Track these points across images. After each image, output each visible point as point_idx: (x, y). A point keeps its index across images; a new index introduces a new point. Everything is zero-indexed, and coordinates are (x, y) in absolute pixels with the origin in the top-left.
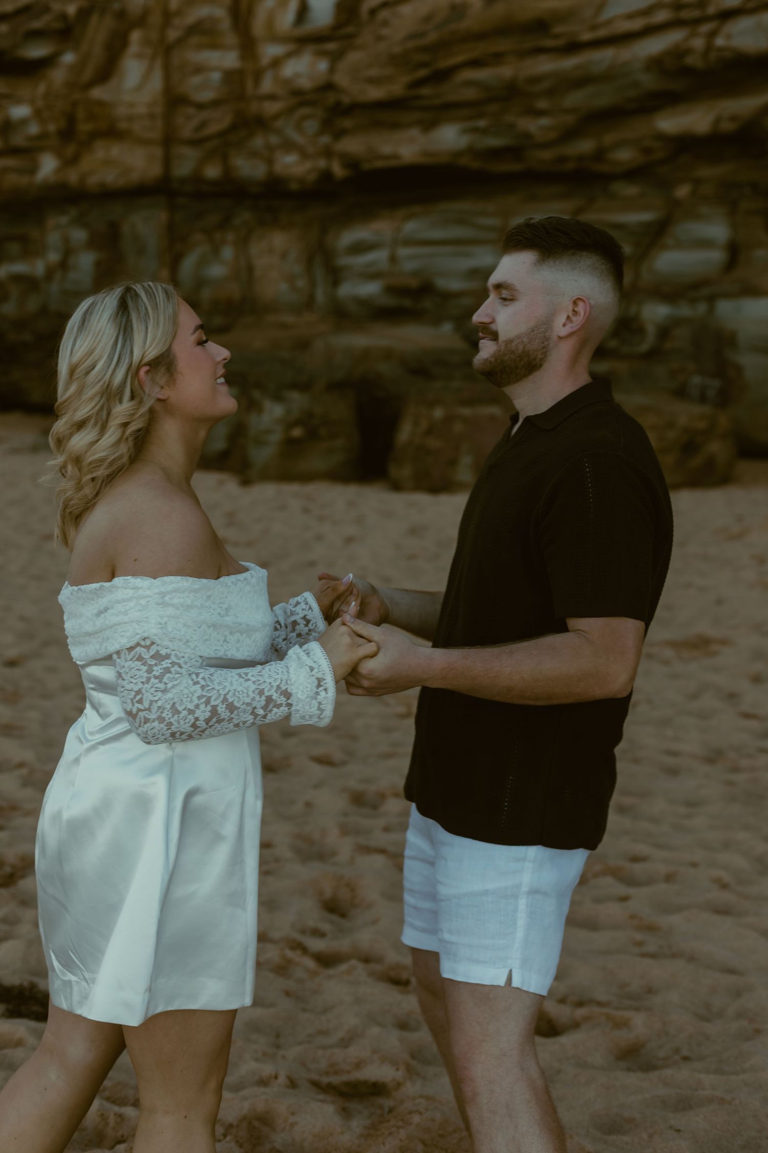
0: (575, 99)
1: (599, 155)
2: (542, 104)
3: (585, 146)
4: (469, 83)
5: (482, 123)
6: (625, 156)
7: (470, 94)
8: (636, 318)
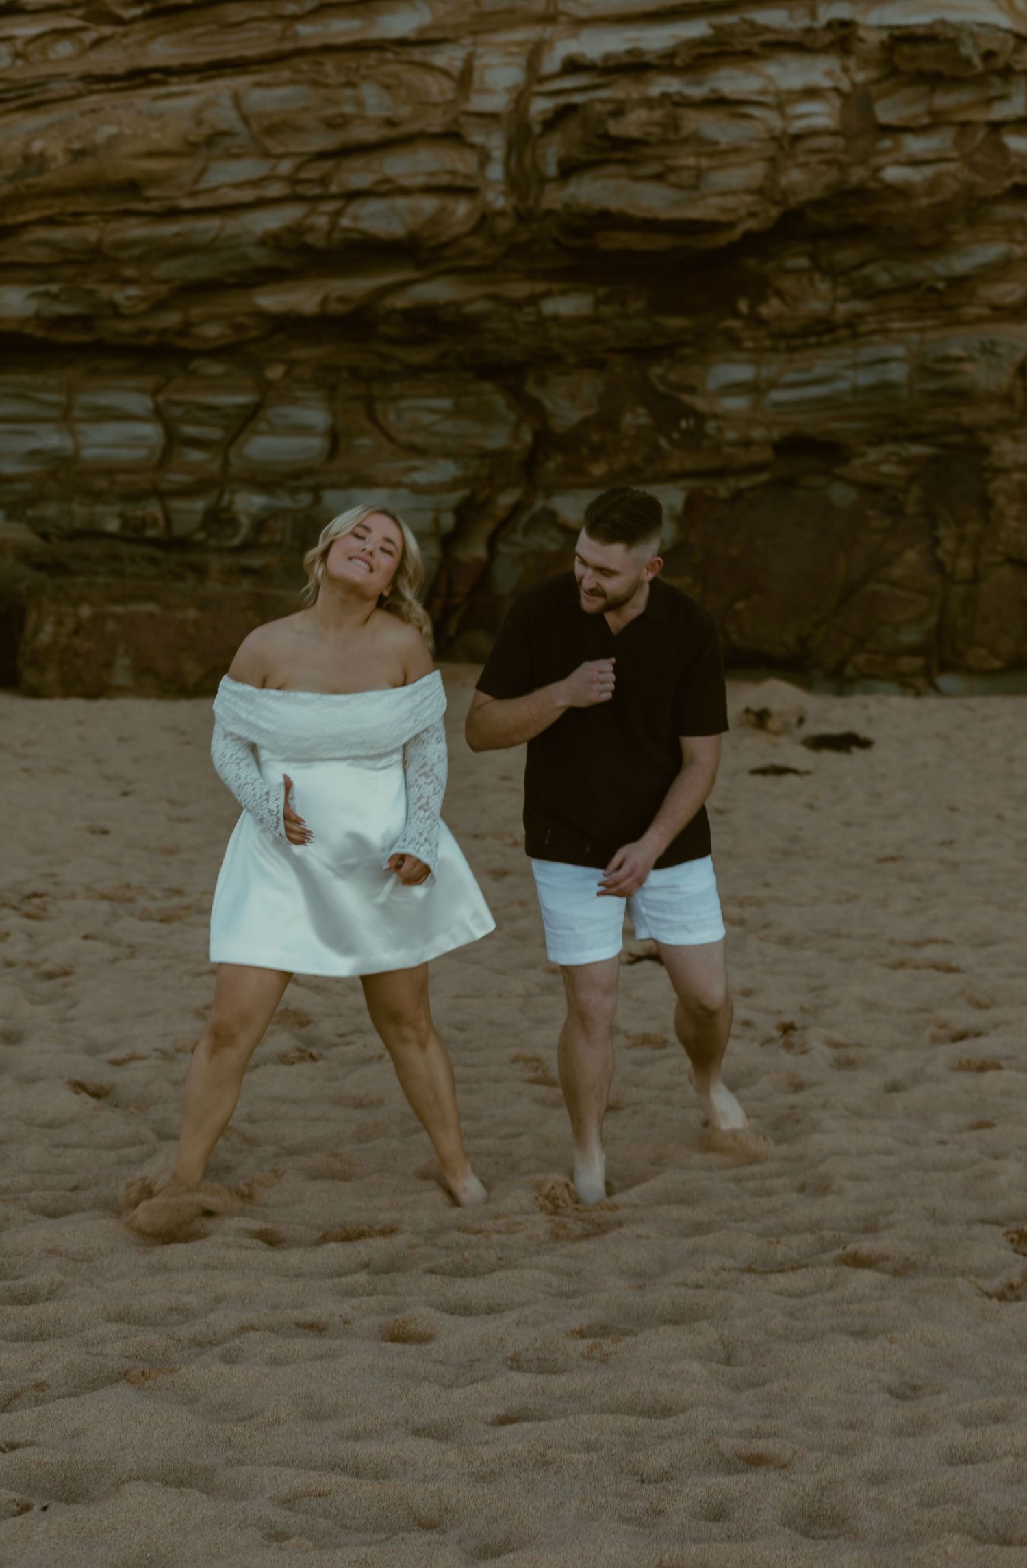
0: (168, 269)
1: (185, 329)
2: (130, 272)
3: (172, 319)
4: (39, 243)
5: (54, 288)
6: (212, 331)
7: (40, 255)
8: (228, 509)
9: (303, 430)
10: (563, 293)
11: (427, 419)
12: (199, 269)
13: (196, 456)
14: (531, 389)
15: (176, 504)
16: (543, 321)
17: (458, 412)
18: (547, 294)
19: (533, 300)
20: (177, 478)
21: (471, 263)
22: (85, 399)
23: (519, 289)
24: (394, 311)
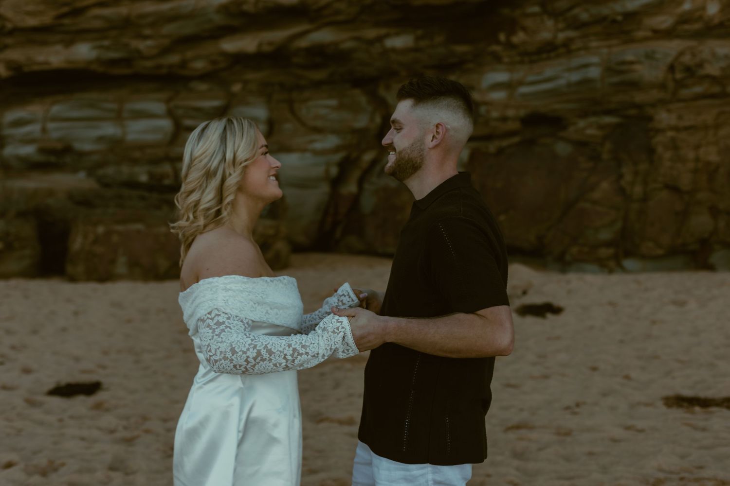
0: (170, 29)
1: (183, 64)
2: (147, 32)
3: (174, 59)
4: (97, 17)
5: (106, 43)
6: (199, 65)
7: (97, 24)
10: (397, 34)
11: (323, 112)
16: (386, 52)
17: (341, 107)
18: (387, 36)
19: (380, 39)
21: (341, 18)
22: (129, 106)
23: (371, 33)
24: (300, 49)
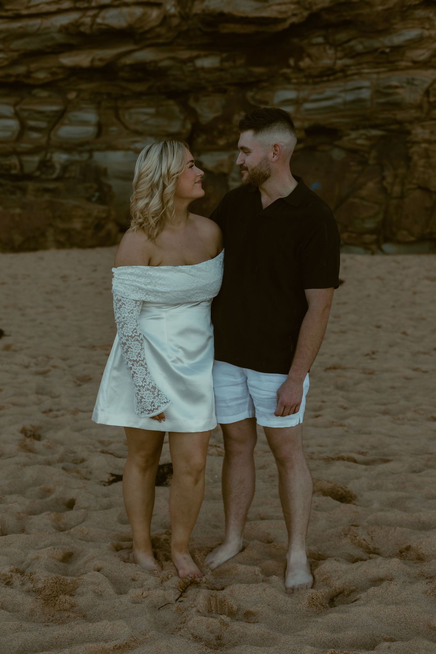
0: (17, 44)
1: (28, 74)
3: (21, 69)
6: (41, 75)
8: (50, 160)
9: (85, 123)
10: (206, 56)
11: (143, 118)
12: (33, 45)
13: (35, 135)
14: (192, 103)
15: (25, 158)
16: (196, 70)
17: (157, 115)
18: (198, 57)
19: (192, 60)
20: (25, 146)
21: (161, 41)
23: (185, 54)
24: (125, 66)
